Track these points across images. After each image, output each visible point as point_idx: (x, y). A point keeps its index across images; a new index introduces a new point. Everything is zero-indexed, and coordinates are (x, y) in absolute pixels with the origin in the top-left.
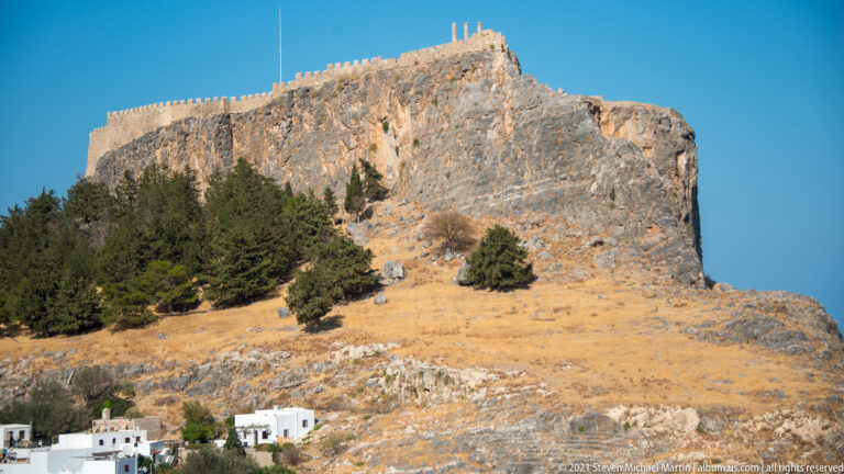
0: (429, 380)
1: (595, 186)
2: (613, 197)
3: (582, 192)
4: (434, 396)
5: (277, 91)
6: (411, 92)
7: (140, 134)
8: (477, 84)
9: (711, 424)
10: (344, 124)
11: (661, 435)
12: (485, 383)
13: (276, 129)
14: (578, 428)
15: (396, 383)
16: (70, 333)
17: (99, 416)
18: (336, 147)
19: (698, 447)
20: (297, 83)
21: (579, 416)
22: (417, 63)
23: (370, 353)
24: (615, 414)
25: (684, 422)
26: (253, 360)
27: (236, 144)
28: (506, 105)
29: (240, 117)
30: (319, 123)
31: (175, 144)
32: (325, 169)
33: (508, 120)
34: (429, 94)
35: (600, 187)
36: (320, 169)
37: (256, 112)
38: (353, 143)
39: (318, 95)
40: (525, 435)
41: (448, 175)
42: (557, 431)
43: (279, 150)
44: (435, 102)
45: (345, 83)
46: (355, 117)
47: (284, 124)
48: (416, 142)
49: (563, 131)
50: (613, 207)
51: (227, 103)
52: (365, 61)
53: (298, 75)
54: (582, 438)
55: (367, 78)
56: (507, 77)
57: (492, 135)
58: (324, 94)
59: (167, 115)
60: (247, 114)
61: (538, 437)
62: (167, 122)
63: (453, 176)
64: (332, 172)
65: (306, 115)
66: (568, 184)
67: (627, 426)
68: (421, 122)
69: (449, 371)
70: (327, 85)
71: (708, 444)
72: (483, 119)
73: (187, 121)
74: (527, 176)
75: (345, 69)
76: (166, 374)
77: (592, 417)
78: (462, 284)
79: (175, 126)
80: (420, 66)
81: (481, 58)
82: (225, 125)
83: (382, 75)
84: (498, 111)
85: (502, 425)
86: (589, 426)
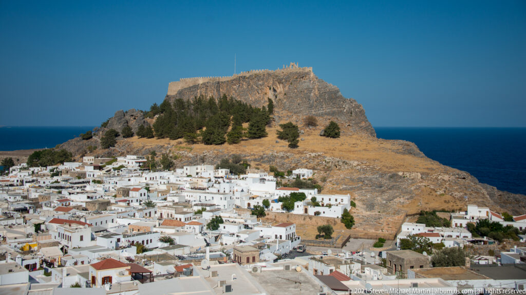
1: (345, 110)
2: (351, 113)
3: (341, 111)
4: (343, 167)
5: (234, 76)
6: (284, 80)
7: (191, 85)
8: (308, 81)
9: (424, 177)
10: (257, 87)
11: (413, 179)
12: (358, 165)
13: (235, 87)
14: (391, 177)
15: (330, 163)
16: (216, 144)
17: (247, 168)
18: (255, 93)
19: (422, 182)
20: (242, 74)
21: (391, 174)
22: (283, 73)
23: (317, 155)
24: (400, 174)
25: (418, 176)
26: (282, 155)
27: (221, 90)
28: (316, 87)
29: (222, 82)
30: (249, 86)
31: (204, 89)
32: (251, 99)
33: (317, 91)
34: (289, 81)
35: (347, 110)
36: (249, 98)
37: (228, 81)
38: (260, 92)
39: (248, 78)
40: (376, 178)
41: (299, 104)
42: (385, 177)
43: (236, 92)
44: (291, 84)
45: (256, 76)
46: (261, 85)
47: (237, 85)
48: (285, 94)
49: (333, 95)
50: (351, 116)
51: (219, 78)
52: (263, 70)
53: (241, 72)
54: (392, 179)
55: (264, 75)
56: (315, 79)
57: (312, 94)
58: (251, 78)
59: (201, 81)
60: (225, 82)
61: (380, 179)
62: (201, 83)
63: (300, 104)
64: (253, 99)
65: (244, 83)
66: (336, 109)
67: (404, 177)
68: (287, 89)
69: (347, 161)
70: (251, 76)
71: (424, 181)
72: (310, 90)
73: (208, 83)
74: (324, 106)
75: (257, 72)
76: (253, 157)
77: (394, 174)
78: (321, 135)
79: (204, 84)
80: (284, 73)
81: (308, 73)
82: (219, 84)
83: (269, 75)
84: (313, 88)
85: (369, 175)
86: (394, 176)
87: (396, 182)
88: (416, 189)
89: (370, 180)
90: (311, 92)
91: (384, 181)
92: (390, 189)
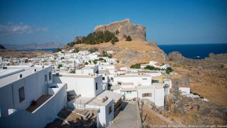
0: (123, 49)
2: (139, 33)
3: (136, 33)
5: (110, 24)
6: (121, 24)
7: (99, 28)
8: (127, 23)
9: (146, 52)
11: (142, 53)
12: (128, 49)
13: (110, 27)
15: (120, 49)
16: (93, 44)
17: (96, 51)
19: (145, 54)
20: (112, 23)
22: (122, 21)
23: (118, 46)
24: (138, 51)
25: (144, 52)
26: (108, 47)
27: (106, 29)
30: (114, 27)
31: (101, 29)
34: (123, 24)
36: (114, 31)
37: (108, 26)
38: (116, 28)
40: (131, 53)
43: (110, 29)
45: (116, 23)
46: (117, 26)
48: (122, 28)
49: (134, 27)
51: (106, 25)
56: (130, 23)
59: (101, 26)
63: (125, 31)
65: (112, 26)
70: (114, 23)
72: (127, 26)
74: (131, 31)
75: (116, 22)
76: (101, 48)
78: (126, 40)
81: (127, 21)
82: (106, 27)
83: (119, 23)
84: (129, 26)
85: (129, 52)
86: (136, 52)
87: (137, 54)
88: (142, 56)
89: (129, 54)
90: (128, 27)
91: (133, 54)
92: (134, 57)
